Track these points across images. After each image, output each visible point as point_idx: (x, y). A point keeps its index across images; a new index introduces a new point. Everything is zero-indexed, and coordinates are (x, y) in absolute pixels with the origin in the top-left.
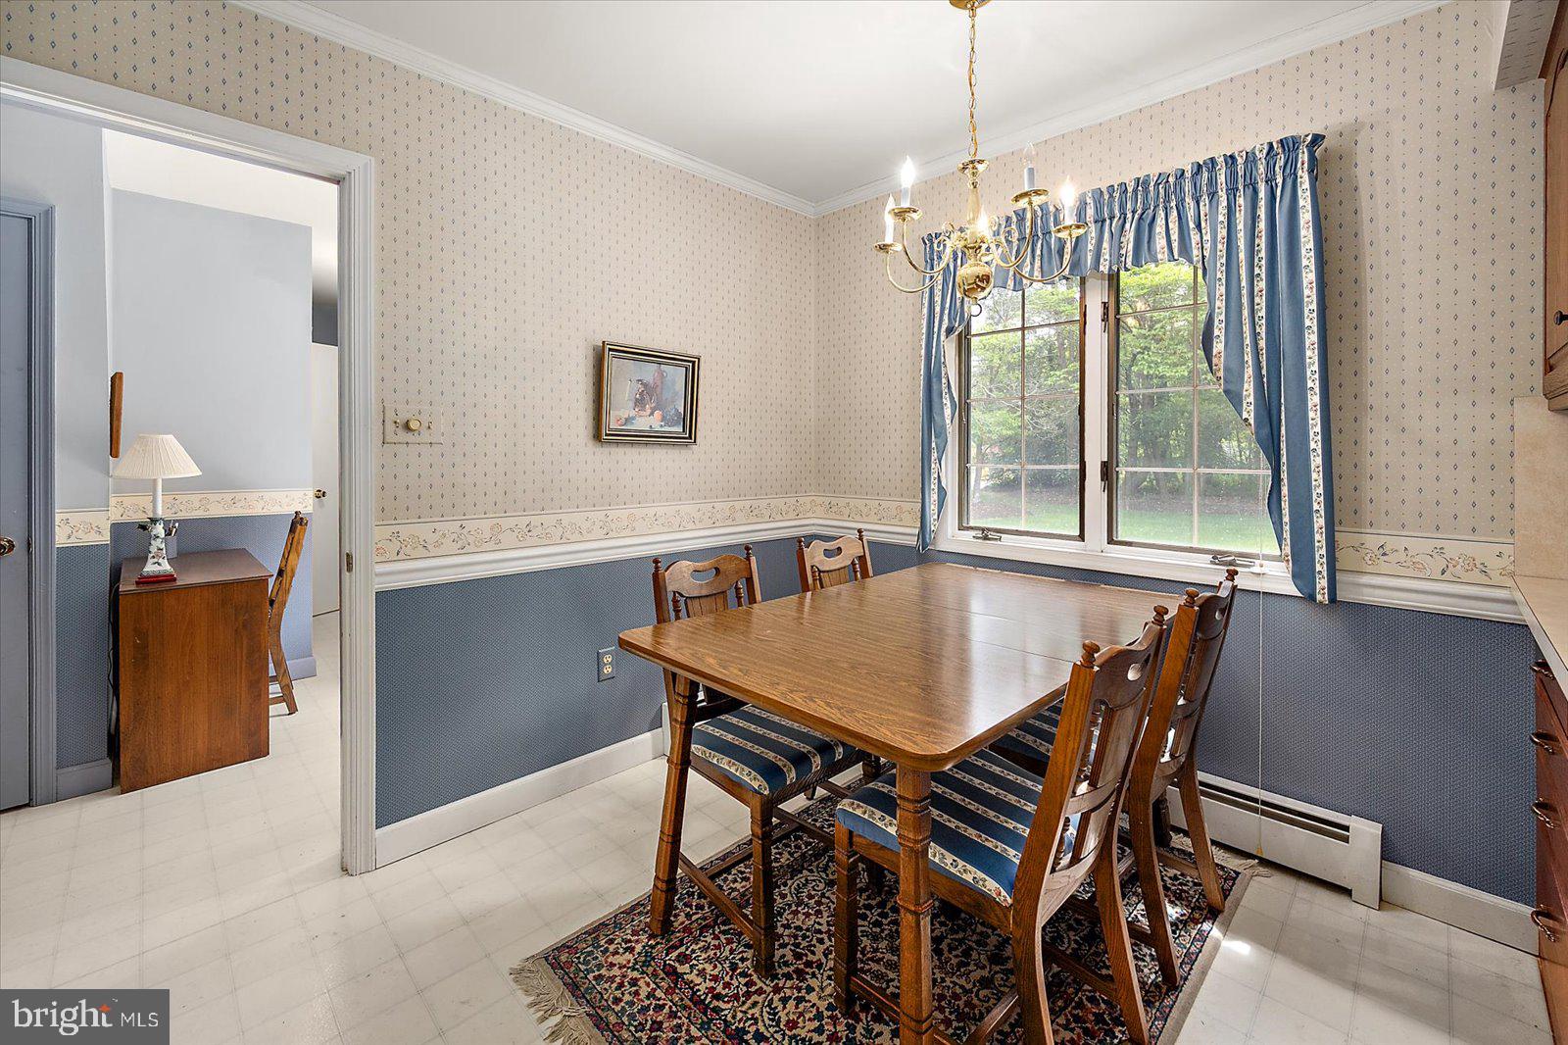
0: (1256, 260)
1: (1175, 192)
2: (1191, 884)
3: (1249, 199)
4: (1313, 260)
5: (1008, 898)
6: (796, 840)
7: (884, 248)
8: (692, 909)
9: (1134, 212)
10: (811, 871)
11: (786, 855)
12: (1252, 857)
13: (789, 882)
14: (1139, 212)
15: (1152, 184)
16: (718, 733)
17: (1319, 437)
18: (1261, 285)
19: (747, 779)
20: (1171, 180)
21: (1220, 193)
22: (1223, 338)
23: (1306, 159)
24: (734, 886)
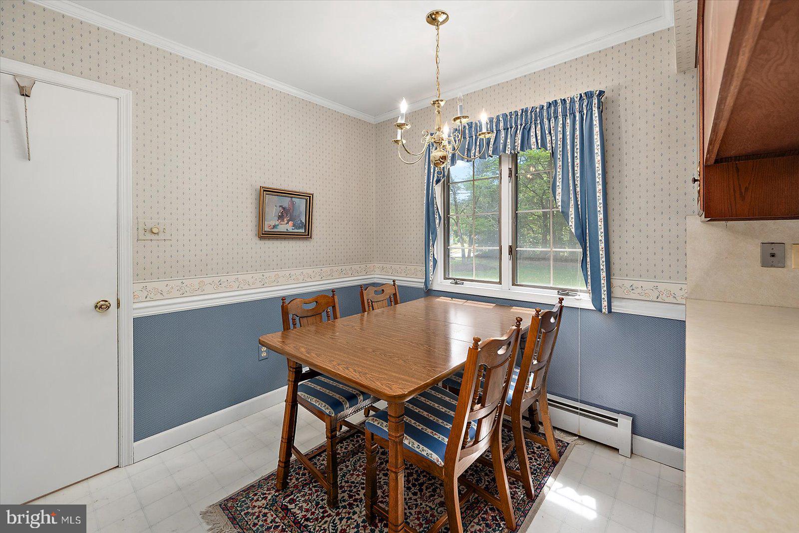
0: (575, 149)
1: (539, 116)
2: (546, 450)
3: (572, 120)
4: (599, 150)
5: (442, 463)
6: (357, 438)
7: (397, 142)
8: (299, 476)
9: (521, 125)
10: (363, 453)
11: (351, 446)
12: (575, 435)
13: (351, 459)
14: (524, 125)
15: (529, 112)
16: (313, 385)
17: (603, 234)
18: (577, 161)
19: (323, 409)
20: (538, 110)
21: (559, 117)
22: (561, 187)
23: (596, 102)
24: (322, 463)
